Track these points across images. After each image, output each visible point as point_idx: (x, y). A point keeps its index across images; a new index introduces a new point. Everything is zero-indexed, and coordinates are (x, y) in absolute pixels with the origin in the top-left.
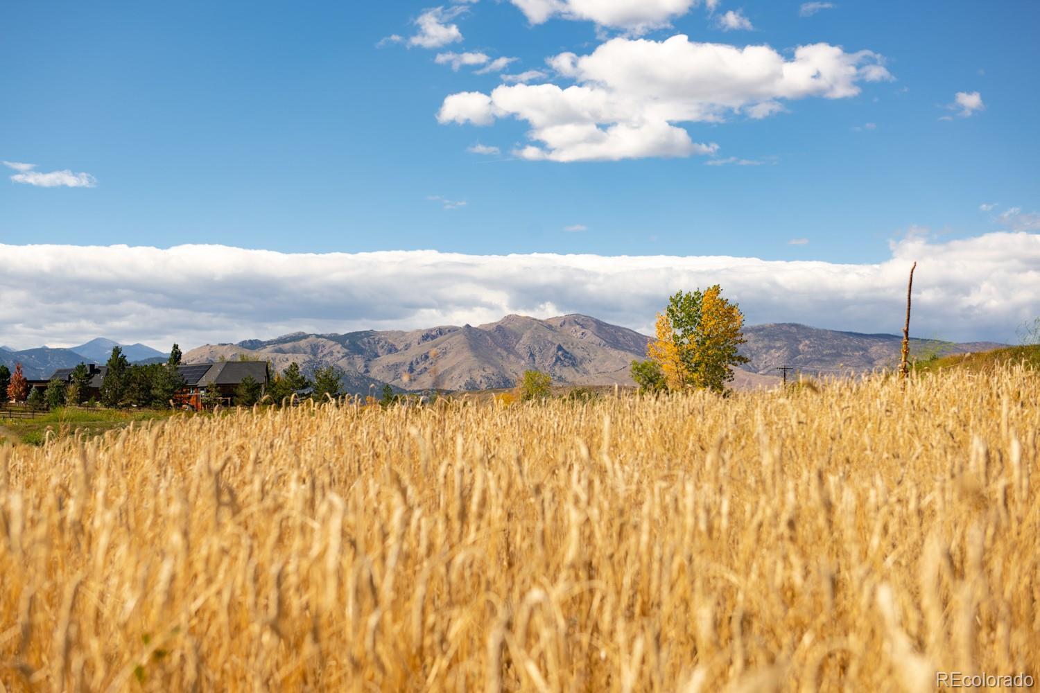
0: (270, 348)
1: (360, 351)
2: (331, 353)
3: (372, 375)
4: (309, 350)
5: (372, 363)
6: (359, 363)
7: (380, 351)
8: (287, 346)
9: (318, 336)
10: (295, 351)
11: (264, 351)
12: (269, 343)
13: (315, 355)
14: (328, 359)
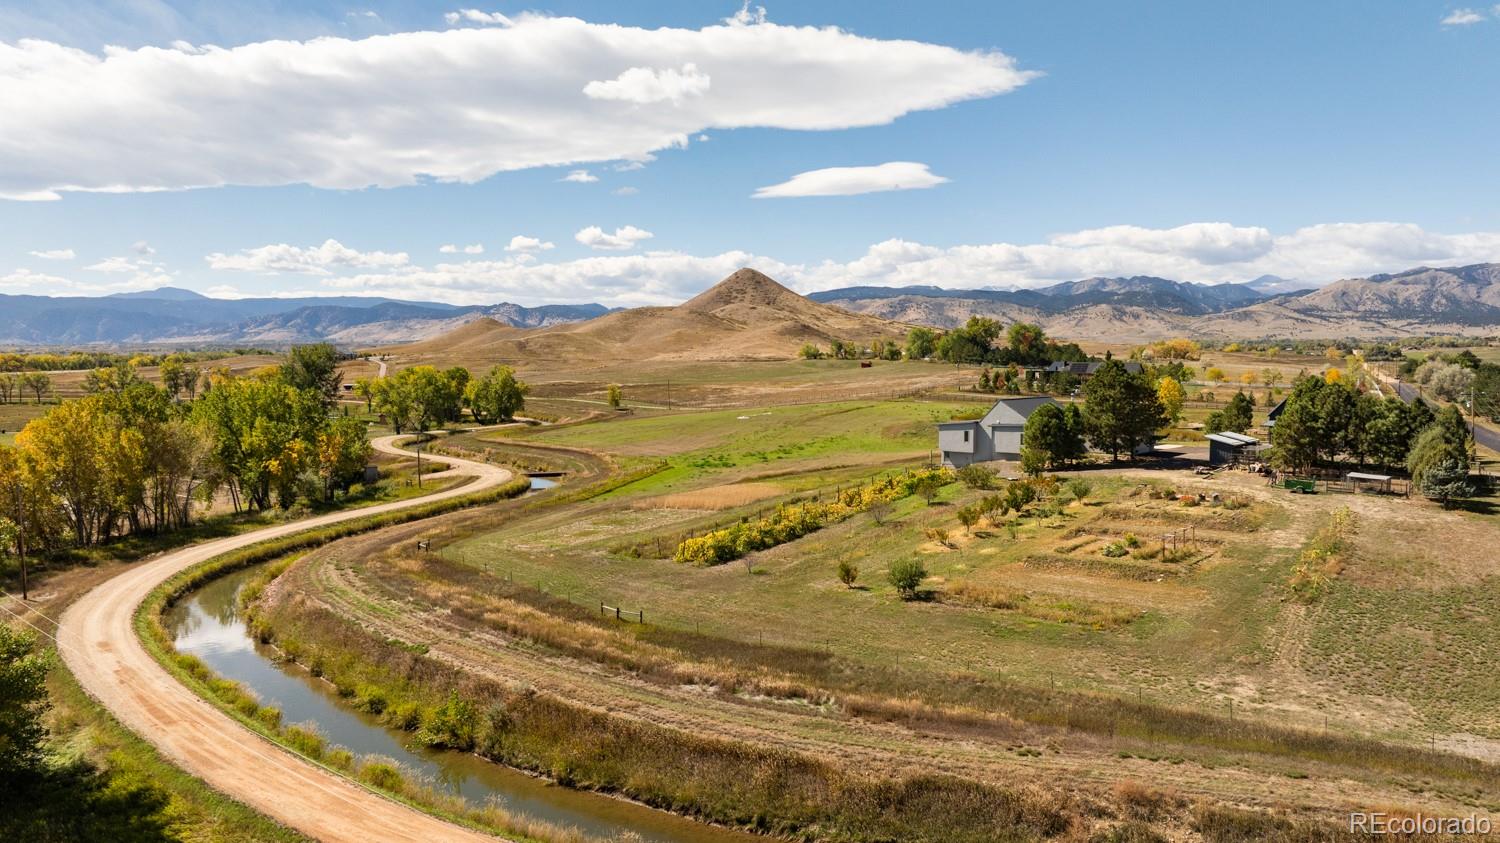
0: (1395, 280)
1: (1474, 280)
2: (1448, 283)
3: (1483, 299)
4: (1428, 281)
5: (1483, 290)
6: (1472, 290)
7: (1493, 280)
8: (1410, 278)
9: (1437, 270)
10: (1416, 282)
11: (1389, 283)
12: (1395, 276)
13: (1433, 285)
14: (1444, 288)
